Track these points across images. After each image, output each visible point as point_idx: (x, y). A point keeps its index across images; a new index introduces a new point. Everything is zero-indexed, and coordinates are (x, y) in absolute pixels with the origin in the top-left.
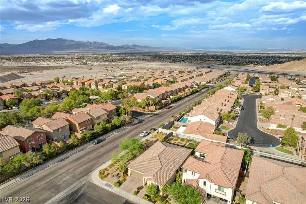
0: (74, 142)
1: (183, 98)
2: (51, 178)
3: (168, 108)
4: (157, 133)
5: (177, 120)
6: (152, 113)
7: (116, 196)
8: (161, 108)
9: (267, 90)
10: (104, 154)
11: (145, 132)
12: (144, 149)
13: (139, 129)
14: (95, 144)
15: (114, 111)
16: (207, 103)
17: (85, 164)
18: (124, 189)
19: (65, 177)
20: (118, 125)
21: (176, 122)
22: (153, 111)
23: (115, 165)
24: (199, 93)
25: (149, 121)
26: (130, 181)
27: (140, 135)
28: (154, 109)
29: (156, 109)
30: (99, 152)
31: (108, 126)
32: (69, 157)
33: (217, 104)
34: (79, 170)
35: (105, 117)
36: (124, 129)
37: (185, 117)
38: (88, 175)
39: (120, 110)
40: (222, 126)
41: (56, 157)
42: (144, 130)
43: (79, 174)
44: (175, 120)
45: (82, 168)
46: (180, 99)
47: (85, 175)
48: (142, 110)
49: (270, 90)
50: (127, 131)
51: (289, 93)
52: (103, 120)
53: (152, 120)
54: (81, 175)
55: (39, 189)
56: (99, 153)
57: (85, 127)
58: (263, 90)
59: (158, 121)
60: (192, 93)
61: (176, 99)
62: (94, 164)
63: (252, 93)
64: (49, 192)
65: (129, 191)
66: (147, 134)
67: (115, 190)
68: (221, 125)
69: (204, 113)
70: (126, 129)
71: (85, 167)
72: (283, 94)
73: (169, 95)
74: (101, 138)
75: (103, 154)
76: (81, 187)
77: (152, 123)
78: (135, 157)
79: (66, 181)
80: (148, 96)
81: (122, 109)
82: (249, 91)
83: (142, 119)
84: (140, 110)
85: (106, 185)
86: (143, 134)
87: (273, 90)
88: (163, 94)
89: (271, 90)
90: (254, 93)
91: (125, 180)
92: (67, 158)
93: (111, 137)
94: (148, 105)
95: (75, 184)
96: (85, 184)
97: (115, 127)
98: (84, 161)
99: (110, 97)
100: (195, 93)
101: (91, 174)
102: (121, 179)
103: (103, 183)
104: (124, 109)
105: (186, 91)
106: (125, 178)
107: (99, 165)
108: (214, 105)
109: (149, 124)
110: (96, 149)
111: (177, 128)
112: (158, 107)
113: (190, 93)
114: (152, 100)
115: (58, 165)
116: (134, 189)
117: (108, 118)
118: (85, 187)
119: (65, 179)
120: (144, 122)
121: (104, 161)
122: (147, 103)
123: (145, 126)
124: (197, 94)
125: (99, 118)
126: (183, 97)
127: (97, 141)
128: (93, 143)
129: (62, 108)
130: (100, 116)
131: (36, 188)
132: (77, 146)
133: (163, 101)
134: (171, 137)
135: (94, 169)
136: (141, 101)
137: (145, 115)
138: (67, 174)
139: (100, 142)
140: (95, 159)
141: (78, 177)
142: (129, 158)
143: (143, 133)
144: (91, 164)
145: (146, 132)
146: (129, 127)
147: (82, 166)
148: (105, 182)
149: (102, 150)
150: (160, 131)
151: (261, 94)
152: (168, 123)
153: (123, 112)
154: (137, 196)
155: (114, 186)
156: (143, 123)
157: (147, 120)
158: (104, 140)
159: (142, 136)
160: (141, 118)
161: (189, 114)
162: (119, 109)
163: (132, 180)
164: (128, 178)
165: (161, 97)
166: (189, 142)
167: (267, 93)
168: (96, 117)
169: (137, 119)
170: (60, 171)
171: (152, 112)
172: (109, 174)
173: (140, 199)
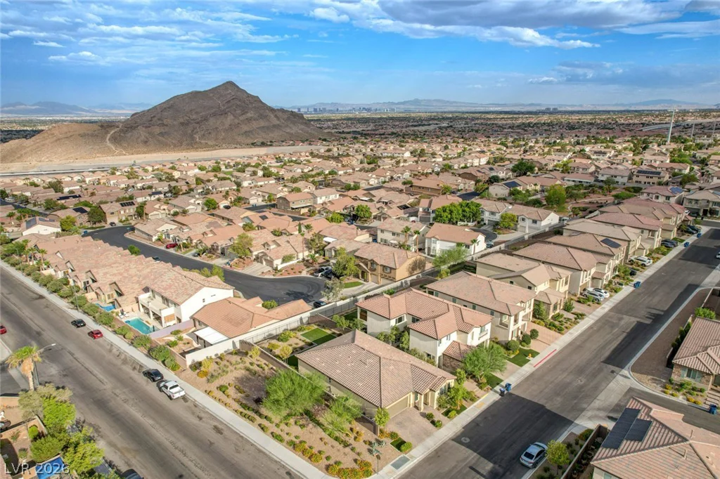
9: (122, 212)
49: (127, 211)
51: (162, 208)
58: (113, 213)
63: (92, 228)
72: (157, 213)
77: (97, 373)
82: (81, 224)
87: (131, 210)
89: (129, 209)
90: (98, 225)
121: (283, 472)
148: (388, 467)
150: (189, 363)
151: (112, 224)
155: (406, 454)
159: (182, 393)
167: (124, 219)
172: (356, 461)
173: (451, 422)
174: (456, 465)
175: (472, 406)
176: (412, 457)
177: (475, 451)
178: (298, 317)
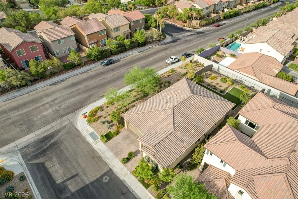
0: (74, 60)
1: (242, 14)
2: (31, 108)
3: (218, 26)
4: (191, 61)
5: (224, 46)
6: (194, 30)
7: (97, 157)
8: (207, 25)
10: (109, 83)
11: (173, 57)
12: (163, 86)
13: (168, 52)
14: (104, 66)
15: (141, 21)
16: (277, 25)
17: (78, 94)
18: (112, 149)
19: (47, 109)
20: (140, 42)
21: (222, 48)
22: (196, 27)
23: (116, 103)
24: (266, 9)
25: (186, 41)
26: (124, 137)
27: (166, 61)
28: (198, 25)
29: (200, 26)
30: (104, 78)
31: (127, 42)
32: (66, 79)
33: (293, 28)
34: (67, 103)
35: (127, 29)
36: (150, 48)
37: (238, 42)
38: (76, 112)
39: (149, 22)
40: (292, 64)
41: (50, 78)
42: (174, 55)
43: (65, 108)
44: (222, 46)
45: (73, 99)
46: (236, 15)
47: (73, 111)
48: (182, 25)
50: (152, 51)
52: (123, 33)
53: (190, 40)
54: (67, 111)
55: (10, 121)
56: (103, 80)
57: (96, 41)
59: (198, 42)
60: (257, 8)
61: (232, 14)
62: (90, 96)
64: (19, 130)
65: (117, 154)
66: (177, 60)
67: (100, 146)
68: (292, 62)
69: (269, 41)
70: (152, 48)
71: (77, 98)
73: (223, 8)
74: (114, 58)
75: (107, 82)
76: (59, 131)
77: (188, 45)
78: (145, 96)
79: (45, 116)
80: (193, 5)
81: (153, 20)
83: (178, 37)
84: (179, 24)
85: (92, 135)
86: (171, 60)
88: (215, 4)
91: (117, 133)
92: (62, 81)
93: (128, 57)
94: (190, 18)
95: (53, 124)
96: (65, 126)
97: (137, 44)
98: (80, 89)
99: (146, 3)
100: (261, 8)
101: (80, 111)
102: (113, 130)
103: (88, 131)
104: (156, 21)
105: (249, 4)
106: (119, 130)
107: (96, 98)
108: (287, 29)
109: (185, 46)
110: (102, 73)
111: (221, 57)
112: (204, 22)
113: (254, 8)
114: (197, 12)
115: (48, 89)
116: (124, 152)
117: (130, 31)
118: (63, 132)
119: (45, 113)
120: (179, 42)
122: (190, 15)
123: (178, 48)
124: (263, 10)
125: (117, 29)
126: (242, 12)
127: (107, 62)
128: (102, 63)
129: (82, 11)
130: (119, 27)
131: (8, 119)
132: (79, 65)
133: (213, 15)
134: (209, 72)
135: (87, 105)
136: (182, 12)
137: (184, 32)
138: (51, 106)
139: (111, 64)
140: (95, 88)
141: (62, 113)
142: (138, 96)
143: (171, 58)
144: (86, 95)
145: (175, 57)
146: (158, 47)
147: (73, 97)
148: (91, 130)
149: (109, 76)
150: (195, 60)
152: (210, 48)
153: (153, 24)
154: (126, 166)
155: (100, 140)
156: (177, 43)
157: (183, 39)
158: (118, 61)
159: (169, 62)
160: (177, 35)
161: (245, 38)
162: (149, 20)
163: (128, 136)
164: (124, 132)
165: (212, 9)
166: (234, 86)
168: (112, 28)
169: (172, 36)
170: (45, 99)
171: (194, 28)
172: (101, 117)
173: (129, 172)
174: (81, 167)
175: (150, 195)
176: (97, 143)
177: (91, 183)
178: (269, 88)
